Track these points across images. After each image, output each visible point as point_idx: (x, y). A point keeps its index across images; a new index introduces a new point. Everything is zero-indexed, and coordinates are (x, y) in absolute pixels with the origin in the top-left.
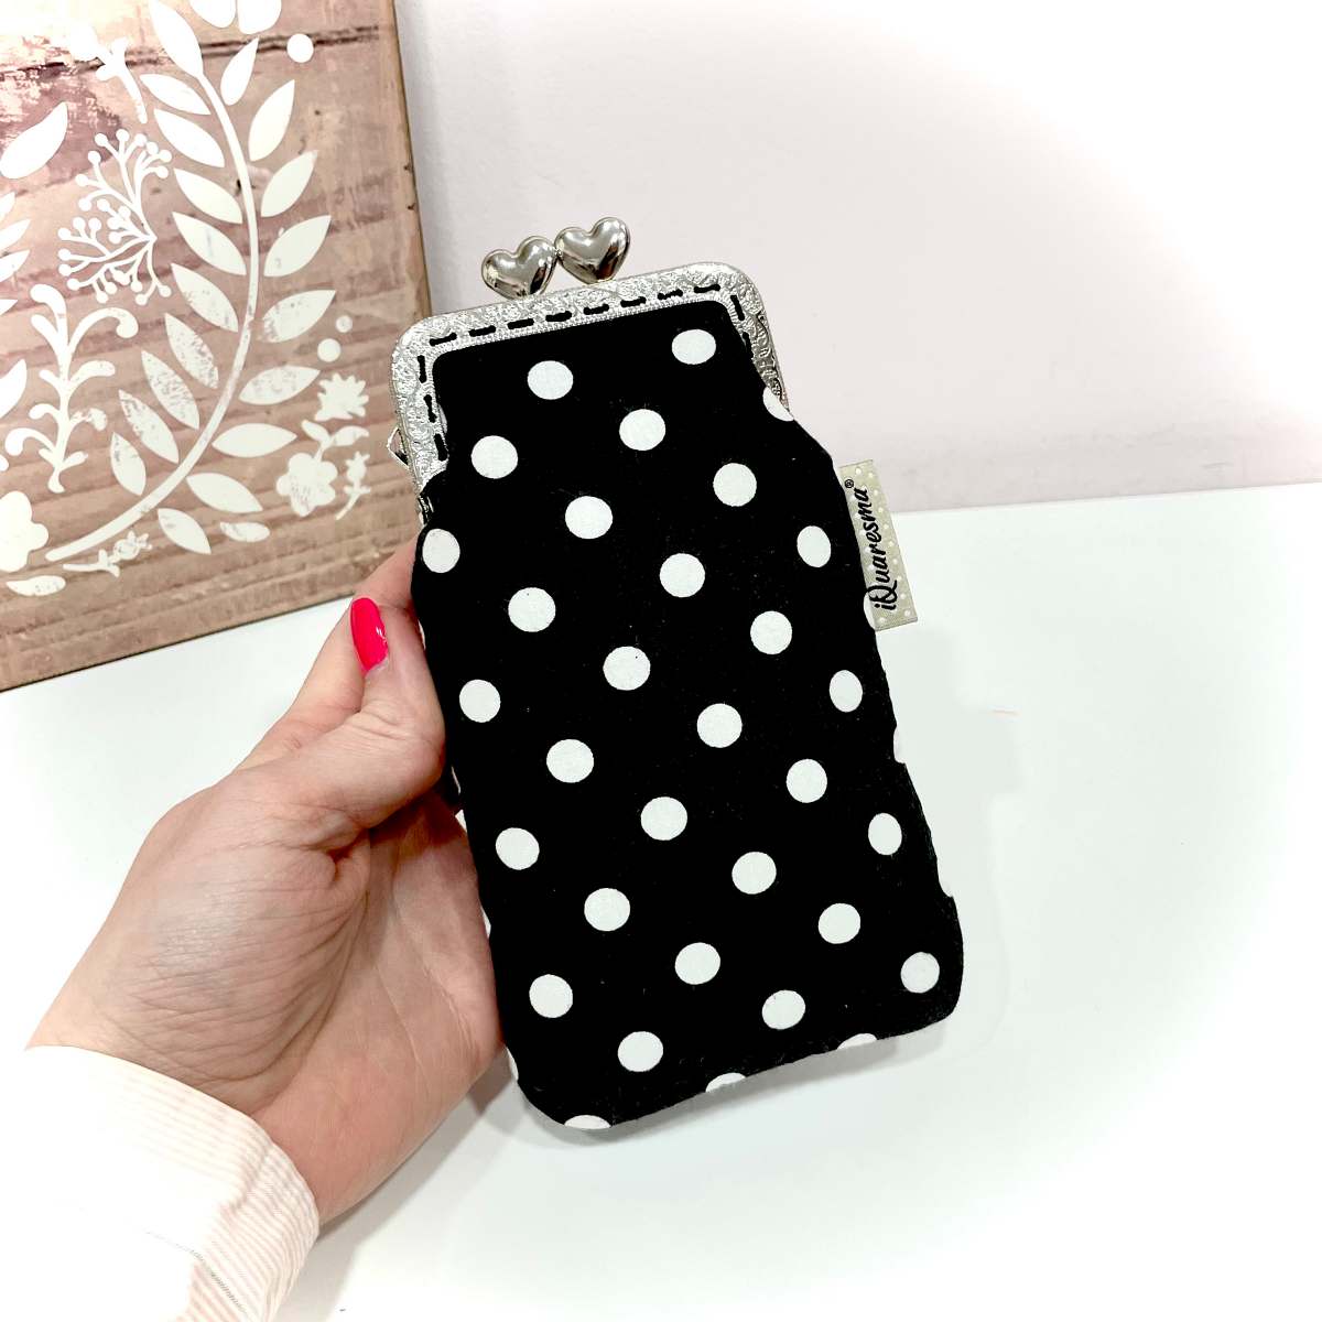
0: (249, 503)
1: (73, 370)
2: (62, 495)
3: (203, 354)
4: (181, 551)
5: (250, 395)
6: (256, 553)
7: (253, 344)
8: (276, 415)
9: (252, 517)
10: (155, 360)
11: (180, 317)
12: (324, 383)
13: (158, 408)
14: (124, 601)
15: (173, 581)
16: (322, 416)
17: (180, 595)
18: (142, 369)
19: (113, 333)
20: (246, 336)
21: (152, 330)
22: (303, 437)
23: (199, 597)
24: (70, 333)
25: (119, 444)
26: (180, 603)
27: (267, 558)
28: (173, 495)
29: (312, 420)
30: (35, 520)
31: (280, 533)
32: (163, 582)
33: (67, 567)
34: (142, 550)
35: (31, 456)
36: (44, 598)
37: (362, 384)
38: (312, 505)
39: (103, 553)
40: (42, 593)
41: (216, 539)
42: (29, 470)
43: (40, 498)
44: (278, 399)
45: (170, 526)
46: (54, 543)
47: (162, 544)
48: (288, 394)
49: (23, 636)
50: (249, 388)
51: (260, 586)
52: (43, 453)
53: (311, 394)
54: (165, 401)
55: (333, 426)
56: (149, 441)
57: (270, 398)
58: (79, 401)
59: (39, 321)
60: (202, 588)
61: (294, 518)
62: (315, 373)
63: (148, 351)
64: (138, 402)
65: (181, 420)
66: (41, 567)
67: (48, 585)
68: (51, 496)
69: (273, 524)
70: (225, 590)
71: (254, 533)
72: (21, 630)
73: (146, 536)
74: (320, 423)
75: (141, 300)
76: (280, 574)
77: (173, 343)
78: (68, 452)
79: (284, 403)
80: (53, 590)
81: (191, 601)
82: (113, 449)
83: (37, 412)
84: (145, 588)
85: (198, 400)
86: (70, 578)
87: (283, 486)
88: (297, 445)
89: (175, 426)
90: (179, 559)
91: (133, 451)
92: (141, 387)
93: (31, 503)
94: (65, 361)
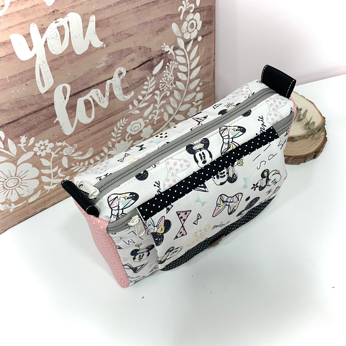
0: (183, 118)
1: (160, 103)
2: (156, 124)
3: (179, 95)
5: (185, 100)
7: (187, 91)
8: (189, 102)
10: (172, 98)
11: (176, 90)
12: (197, 95)
13: (171, 106)
16: (196, 100)
18: (170, 100)
19: (166, 96)
20: (186, 90)
21: (172, 93)
22: (192, 105)
24: (160, 97)
25: (165, 114)
28: (172, 120)
30: (152, 129)
37: (203, 93)
42: (152, 121)
48: (191, 98)
50: (185, 99)
52: (154, 118)
53: (194, 97)
54: (172, 104)
57: (188, 100)
58: (160, 108)
59: (156, 97)
62: (196, 93)
63: (171, 97)
64: (169, 106)
65: (174, 107)
74: (195, 102)
75: (171, 89)
77: (175, 94)
78: (158, 117)
79: (190, 100)
83: (154, 112)
85: (177, 103)
87: (188, 114)
89: (173, 108)
91: (167, 114)
93: (152, 126)
94: (158, 102)
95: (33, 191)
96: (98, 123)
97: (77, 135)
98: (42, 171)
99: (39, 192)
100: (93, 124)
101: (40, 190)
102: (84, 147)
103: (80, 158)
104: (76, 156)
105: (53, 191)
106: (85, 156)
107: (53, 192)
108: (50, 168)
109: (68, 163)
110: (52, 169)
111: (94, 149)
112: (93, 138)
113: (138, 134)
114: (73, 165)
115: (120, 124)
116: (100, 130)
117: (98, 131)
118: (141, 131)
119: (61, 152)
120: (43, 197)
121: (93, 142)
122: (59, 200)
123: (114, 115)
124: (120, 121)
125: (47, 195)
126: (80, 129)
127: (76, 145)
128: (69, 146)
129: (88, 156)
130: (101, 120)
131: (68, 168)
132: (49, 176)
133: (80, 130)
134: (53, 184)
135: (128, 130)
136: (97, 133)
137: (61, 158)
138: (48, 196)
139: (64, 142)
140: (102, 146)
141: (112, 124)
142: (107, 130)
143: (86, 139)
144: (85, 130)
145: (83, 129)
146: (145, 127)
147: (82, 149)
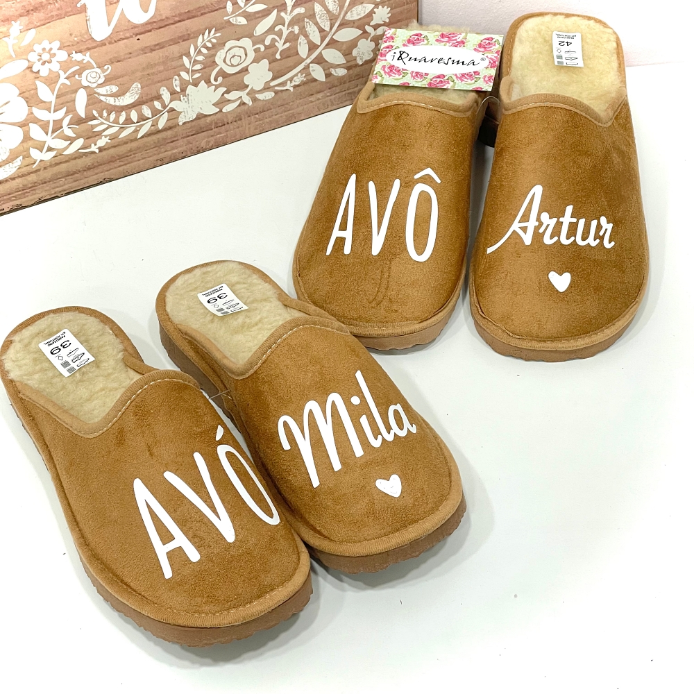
0: (342, 60)
1: (292, 11)
2: (280, 60)
4: (315, 80)
5: (349, 17)
6: (342, 80)
8: (356, 24)
9: (342, 66)
10: (319, 6)
12: (375, 10)
13: (317, 24)
14: (293, 101)
15: (311, 93)
16: (372, 23)
17: (312, 99)
18: (314, 9)
22: (365, 32)
23: (319, 99)
25: (302, 39)
26: (312, 102)
27: (345, 83)
28: (315, 58)
29: (369, 25)
30: (269, 70)
31: (351, 72)
32: (307, 93)
33: (276, 88)
34: (302, 81)
35: (273, 44)
36: (266, 101)
37: (389, 9)
38: (364, 60)
39: (289, 82)
40: (267, 99)
41: (328, 75)
42: (270, 51)
43: (272, 61)
44: (359, 17)
45: (313, 70)
46: (273, 79)
47: (309, 78)
48: (363, 15)
49: (257, 116)
50: (349, 14)
51: (341, 94)
52: (276, 44)
53: (370, 15)
54: (319, 21)
55: (376, 27)
56: (311, 38)
57: (356, 17)
58: (291, 24)
60: (319, 96)
61: (357, 65)
62: (373, 6)
64: (311, 23)
65: (323, 27)
66: (268, 88)
67: (269, 95)
68: (277, 60)
69: (348, 68)
70: (328, 96)
71: (341, 72)
72: (257, 114)
73: (304, 75)
74: (372, 26)
76: (348, 90)
78: (284, 43)
79: (360, 19)
80: (270, 97)
81: (315, 101)
82: (299, 41)
83: (277, 29)
84: (300, 96)
85: (331, 20)
86: (276, 92)
87: (355, 53)
88: (363, 35)
89: (321, 30)
90: (314, 84)
91: (306, 41)
92: (312, 16)
93: (270, 63)
94: (289, 8)
95: (8, 154)
96: (160, 28)
97: (115, 44)
98: (35, 110)
99: (18, 162)
100: (149, 27)
101: (21, 158)
102: (122, 76)
103: (111, 101)
104: (105, 93)
105: (46, 166)
106: (122, 97)
107: (45, 168)
108: (50, 108)
109: (86, 107)
110: (54, 112)
111: (142, 88)
112: (144, 59)
113: (238, 75)
114: (95, 113)
115: (203, 40)
116: (160, 46)
117: (157, 47)
118: (245, 70)
119: (77, 76)
120: (23, 176)
121: (144, 69)
122: (52, 194)
123: (194, 17)
124: (203, 34)
125: (31, 173)
126: (121, 33)
127: (109, 68)
128: (95, 66)
129: (128, 99)
130: (166, 23)
131: (84, 119)
132: (44, 126)
133: (121, 35)
134: (50, 149)
135: (218, 60)
136: (154, 50)
137: (76, 91)
138: (33, 178)
139: (88, 54)
140: (159, 84)
141: (186, 38)
142: (175, 49)
143: (130, 58)
144: (132, 37)
145: (128, 35)
146: (256, 61)
147: (118, 82)
